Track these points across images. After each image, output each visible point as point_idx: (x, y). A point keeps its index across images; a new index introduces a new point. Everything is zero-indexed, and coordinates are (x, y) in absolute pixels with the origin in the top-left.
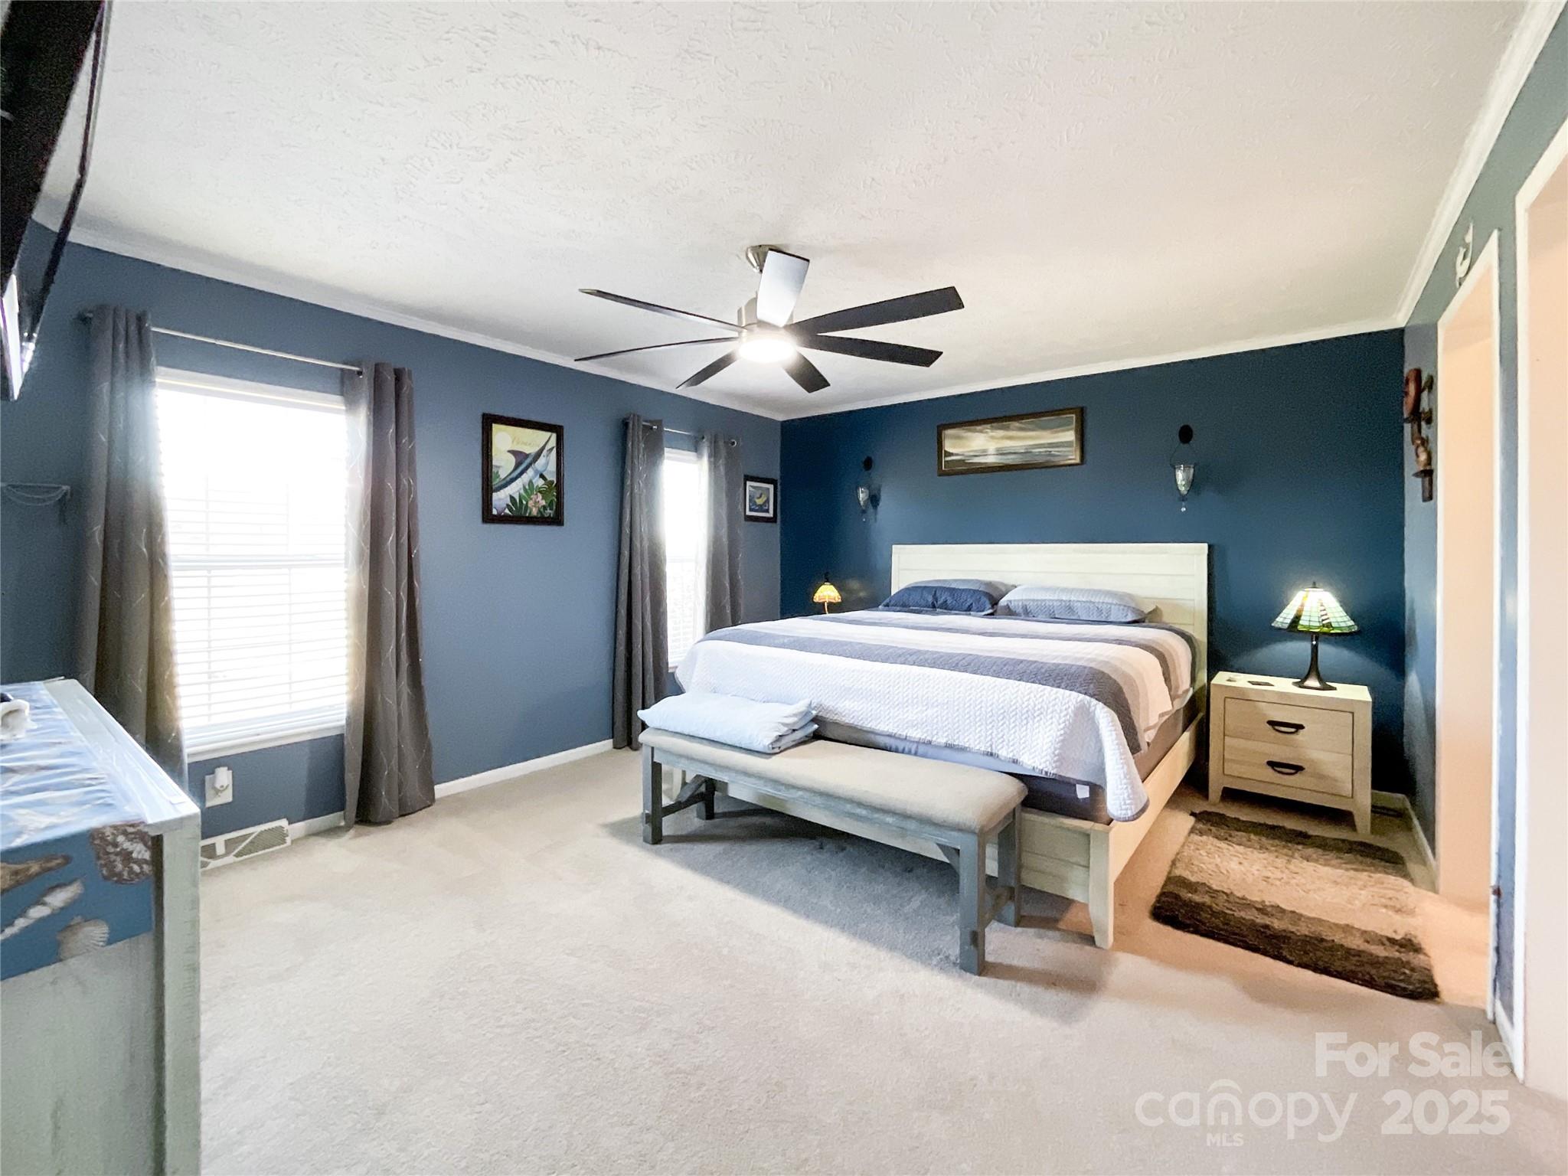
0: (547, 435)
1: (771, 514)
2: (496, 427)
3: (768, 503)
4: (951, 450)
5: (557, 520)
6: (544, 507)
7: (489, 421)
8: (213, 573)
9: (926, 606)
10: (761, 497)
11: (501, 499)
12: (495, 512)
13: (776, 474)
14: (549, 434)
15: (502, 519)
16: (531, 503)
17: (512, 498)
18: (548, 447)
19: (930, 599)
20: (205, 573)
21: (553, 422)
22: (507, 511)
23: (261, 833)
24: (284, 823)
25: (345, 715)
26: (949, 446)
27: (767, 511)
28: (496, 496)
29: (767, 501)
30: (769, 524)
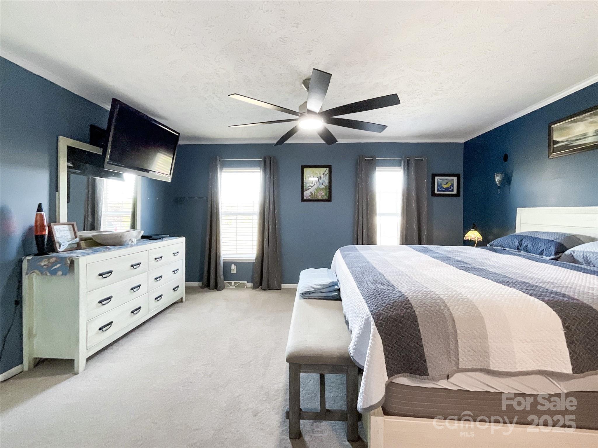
0: (325, 169)
1: (455, 192)
2: (305, 169)
3: (453, 187)
4: (557, 140)
5: (329, 200)
6: (323, 195)
7: (303, 167)
8: (237, 216)
9: (514, 249)
10: (447, 183)
11: (307, 194)
12: (305, 198)
13: (460, 170)
14: (326, 169)
15: (308, 200)
16: (318, 194)
17: (311, 193)
18: (326, 173)
19: (517, 243)
20: (235, 216)
21: (327, 164)
22: (309, 197)
23: (241, 283)
24: (246, 282)
25: (255, 257)
26: (556, 137)
27: (452, 191)
28: (305, 193)
29: (452, 185)
30: (455, 198)
